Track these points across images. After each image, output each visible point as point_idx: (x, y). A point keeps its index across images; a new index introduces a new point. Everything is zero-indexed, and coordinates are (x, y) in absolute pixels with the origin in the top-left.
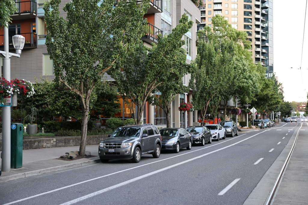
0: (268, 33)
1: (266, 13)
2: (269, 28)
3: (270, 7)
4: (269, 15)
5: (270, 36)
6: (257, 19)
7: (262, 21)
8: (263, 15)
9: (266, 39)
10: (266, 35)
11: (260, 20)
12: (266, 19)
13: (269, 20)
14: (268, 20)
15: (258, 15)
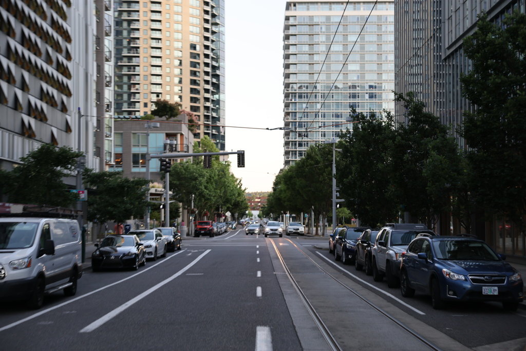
0: (219, 109)
1: (217, 82)
2: (221, 102)
3: (222, 75)
4: (221, 85)
5: (221, 112)
6: (207, 91)
7: (212, 92)
8: (213, 84)
9: (217, 116)
10: (216, 110)
11: (210, 92)
12: (216, 90)
13: (221, 91)
14: (219, 92)
15: (207, 85)
